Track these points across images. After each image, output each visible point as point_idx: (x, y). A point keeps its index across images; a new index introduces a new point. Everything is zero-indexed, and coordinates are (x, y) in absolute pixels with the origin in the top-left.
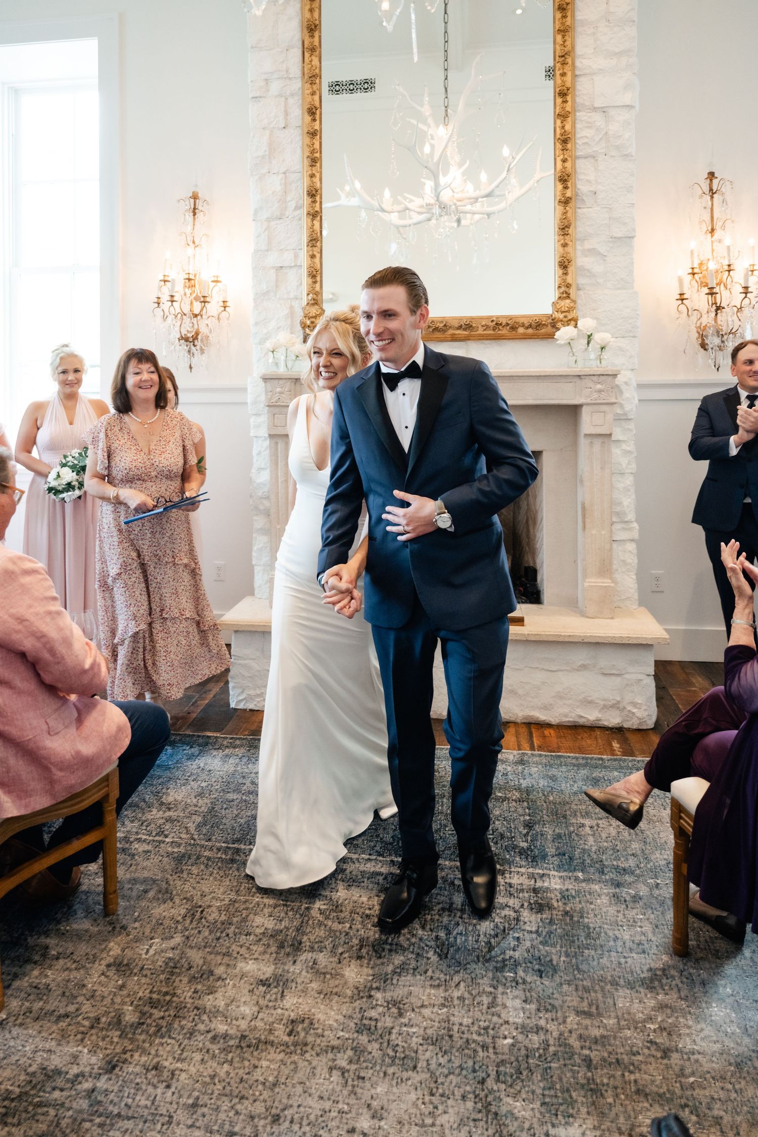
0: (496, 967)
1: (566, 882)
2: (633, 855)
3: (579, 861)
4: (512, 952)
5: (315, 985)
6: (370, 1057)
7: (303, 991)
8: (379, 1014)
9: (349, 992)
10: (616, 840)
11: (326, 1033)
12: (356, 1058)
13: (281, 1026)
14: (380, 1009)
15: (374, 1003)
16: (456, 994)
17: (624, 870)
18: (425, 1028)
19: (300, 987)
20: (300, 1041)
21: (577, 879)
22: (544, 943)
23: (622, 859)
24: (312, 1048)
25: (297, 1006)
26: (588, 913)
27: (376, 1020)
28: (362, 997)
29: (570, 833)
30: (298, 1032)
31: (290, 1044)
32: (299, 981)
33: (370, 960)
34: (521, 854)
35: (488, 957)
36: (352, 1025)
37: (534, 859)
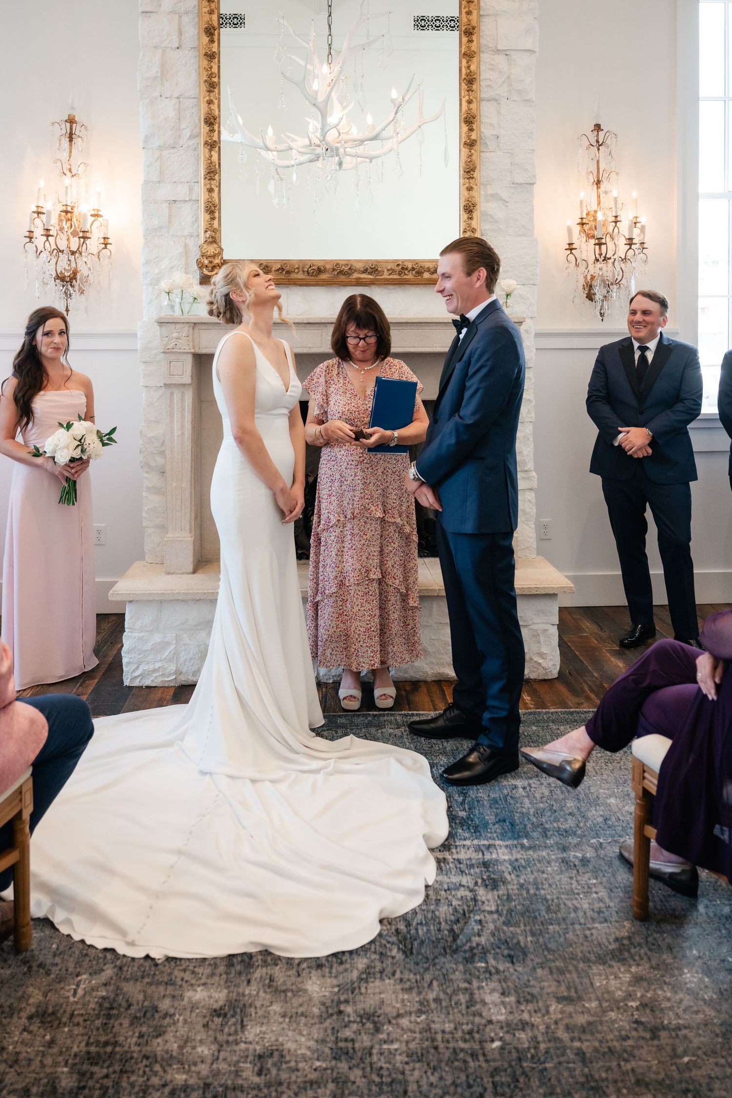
0: (465, 958)
1: (514, 852)
2: (570, 814)
3: (520, 826)
4: (477, 939)
5: (276, 1008)
6: (354, 1087)
7: (265, 1017)
8: (355, 1032)
9: (316, 1011)
10: (550, 799)
11: (301, 1065)
12: (340, 1091)
13: (248, 1065)
14: (355, 1026)
15: (346, 1019)
16: (431, 996)
17: (566, 832)
18: (407, 1042)
19: (260, 1013)
20: (273, 1080)
21: (523, 846)
22: (507, 923)
23: (562, 820)
24: (288, 1088)
25: (262, 1036)
26: (542, 884)
27: (353, 1040)
28: (332, 1015)
29: (506, 797)
30: (268, 1070)
31: (262, 1085)
32: (258, 1004)
33: (331, 967)
34: (462, 825)
35: (454, 947)
36: (327, 1051)
37: (476, 829)
